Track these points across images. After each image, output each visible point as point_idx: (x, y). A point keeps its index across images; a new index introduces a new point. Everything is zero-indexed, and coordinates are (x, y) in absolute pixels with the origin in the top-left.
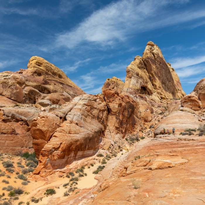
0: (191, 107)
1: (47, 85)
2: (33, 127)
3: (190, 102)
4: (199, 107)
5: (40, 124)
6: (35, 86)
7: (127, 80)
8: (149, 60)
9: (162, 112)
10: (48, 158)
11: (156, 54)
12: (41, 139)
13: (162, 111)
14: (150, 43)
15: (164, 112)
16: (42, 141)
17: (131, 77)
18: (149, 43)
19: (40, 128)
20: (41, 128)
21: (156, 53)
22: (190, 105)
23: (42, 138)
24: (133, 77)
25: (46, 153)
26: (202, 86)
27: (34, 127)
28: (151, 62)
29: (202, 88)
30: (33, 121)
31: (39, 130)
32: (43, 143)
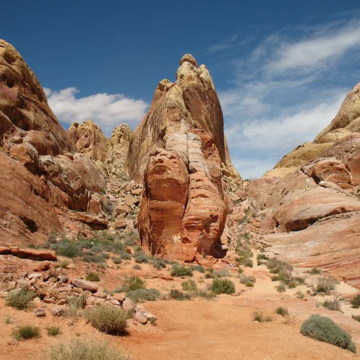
0: (337, 181)
1: (23, 108)
2: (155, 175)
3: (336, 172)
4: (349, 183)
5: (172, 169)
6: (5, 107)
7: (171, 125)
8: (196, 92)
9: (239, 198)
10: (201, 234)
11: (206, 82)
12: (170, 200)
13: (239, 196)
14: (188, 58)
15: (243, 198)
16: (174, 205)
17: (178, 119)
18: (186, 56)
19: (174, 178)
20: (176, 177)
21: (206, 79)
22: (335, 177)
23: (174, 199)
24: (182, 120)
25: (199, 224)
26: (353, 147)
27: (158, 176)
28: (200, 96)
29: (353, 149)
30: (157, 162)
31: (170, 180)
32: (176, 209)
